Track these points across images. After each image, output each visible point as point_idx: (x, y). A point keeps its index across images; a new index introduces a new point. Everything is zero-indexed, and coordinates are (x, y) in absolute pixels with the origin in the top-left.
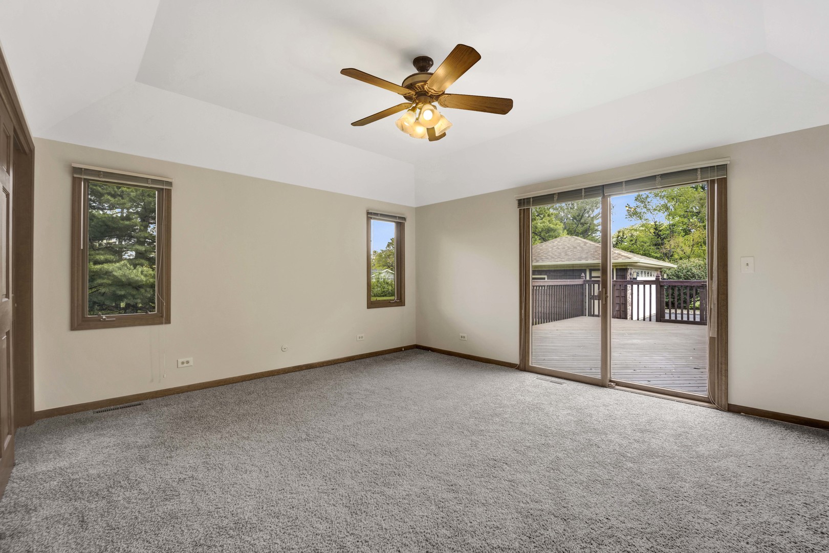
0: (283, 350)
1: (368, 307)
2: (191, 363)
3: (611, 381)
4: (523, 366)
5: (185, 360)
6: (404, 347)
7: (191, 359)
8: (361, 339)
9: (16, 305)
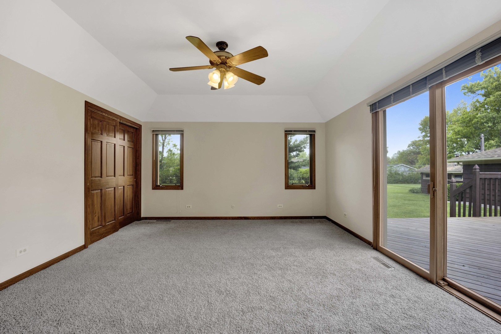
0: (232, 207)
1: (286, 188)
2: (191, 208)
3: (444, 280)
4: (374, 246)
5: (189, 206)
6: (314, 217)
7: (191, 206)
8: (280, 207)
9: (135, 180)
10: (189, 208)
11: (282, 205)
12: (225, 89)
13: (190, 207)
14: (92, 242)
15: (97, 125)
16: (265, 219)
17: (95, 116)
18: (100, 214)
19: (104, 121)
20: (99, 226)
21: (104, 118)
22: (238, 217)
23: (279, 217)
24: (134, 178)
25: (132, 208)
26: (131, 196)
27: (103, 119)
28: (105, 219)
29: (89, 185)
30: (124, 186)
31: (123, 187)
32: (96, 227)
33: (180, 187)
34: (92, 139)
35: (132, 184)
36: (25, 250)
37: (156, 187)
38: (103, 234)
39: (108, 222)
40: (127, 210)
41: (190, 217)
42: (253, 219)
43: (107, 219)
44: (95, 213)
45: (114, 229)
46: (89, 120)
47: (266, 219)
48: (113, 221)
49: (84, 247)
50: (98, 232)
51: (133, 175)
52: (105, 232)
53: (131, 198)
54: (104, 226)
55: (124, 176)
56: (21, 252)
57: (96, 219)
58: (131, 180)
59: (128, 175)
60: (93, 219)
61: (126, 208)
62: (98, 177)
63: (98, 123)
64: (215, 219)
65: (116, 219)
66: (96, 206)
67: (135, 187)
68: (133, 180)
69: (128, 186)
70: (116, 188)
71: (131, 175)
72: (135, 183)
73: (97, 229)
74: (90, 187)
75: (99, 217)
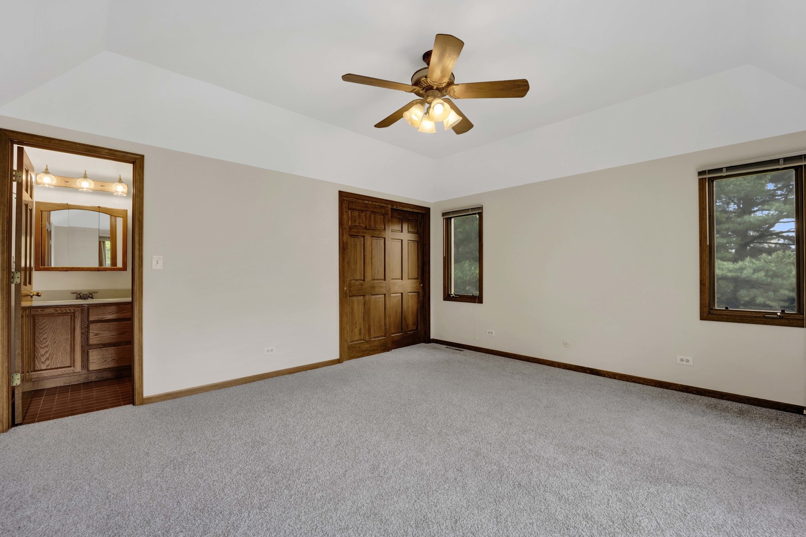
1: (701, 318)
2: (494, 335)
5: (490, 331)
8: (685, 363)
9: (422, 285)
10: (490, 334)
11: (690, 359)
12: (445, 129)
13: (492, 333)
14: (351, 358)
15: (357, 217)
16: (640, 383)
17: (353, 207)
18: (362, 326)
19: (367, 211)
20: (361, 340)
21: (366, 207)
22: (576, 366)
23: (682, 385)
24: (420, 283)
25: (416, 324)
26: (415, 307)
27: (366, 209)
28: (369, 333)
29: (346, 290)
30: (402, 293)
31: (400, 294)
32: (357, 341)
33: (478, 299)
34: (350, 234)
35: (416, 291)
36: (272, 350)
37: (447, 297)
38: (366, 351)
39: (375, 338)
40: (407, 326)
41: (492, 351)
42: (611, 378)
43: (372, 332)
44: (356, 324)
45: (383, 348)
46: (346, 212)
47: (643, 384)
48: (382, 336)
49: (339, 361)
50: (359, 348)
51: (417, 278)
52: (369, 349)
53: (415, 310)
54: (368, 341)
55: (402, 279)
56: (268, 351)
57: (357, 331)
58: (415, 286)
59: (409, 279)
60: (352, 331)
61: (406, 322)
62: (361, 280)
63: (359, 215)
64: (532, 362)
65: (387, 336)
66: (356, 315)
67: (421, 294)
68: (418, 285)
69: (409, 294)
70: (387, 295)
71: (414, 279)
72: (421, 291)
73: (357, 344)
74: (348, 291)
75: (360, 329)
